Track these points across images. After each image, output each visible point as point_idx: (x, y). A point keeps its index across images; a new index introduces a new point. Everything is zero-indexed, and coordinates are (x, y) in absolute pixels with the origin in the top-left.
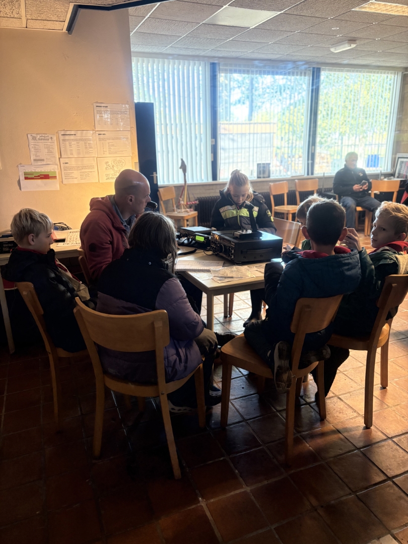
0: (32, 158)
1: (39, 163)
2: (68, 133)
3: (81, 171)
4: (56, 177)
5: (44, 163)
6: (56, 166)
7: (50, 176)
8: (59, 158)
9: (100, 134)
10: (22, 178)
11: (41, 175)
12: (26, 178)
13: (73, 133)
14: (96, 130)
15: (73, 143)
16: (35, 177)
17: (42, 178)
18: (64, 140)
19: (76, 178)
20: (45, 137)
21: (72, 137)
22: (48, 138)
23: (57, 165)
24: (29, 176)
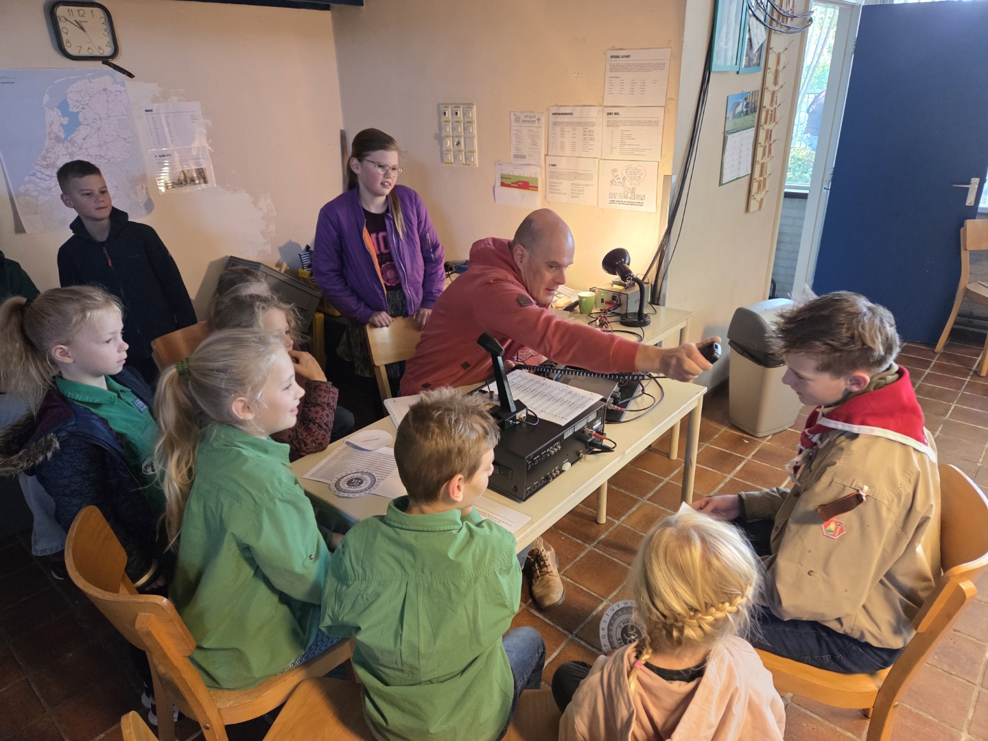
0: (513, 152)
1: (520, 161)
2: (562, 110)
3: (573, 182)
4: (537, 187)
5: (525, 161)
6: (539, 169)
7: (530, 184)
8: (546, 155)
9: (610, 114)
10: (498, 183)
11: (519, 181)
12: (503, 184)
13: (568, 110)
14: (605, 104)
15: (567, 129)
16: (512, 183)
17: (519, 187)
18: (555, 124)
19: (565, 194)
20: (530, 117)
21: (566, 119)
22: (534, 119)
23: (540, 167)
24: (507, 182)
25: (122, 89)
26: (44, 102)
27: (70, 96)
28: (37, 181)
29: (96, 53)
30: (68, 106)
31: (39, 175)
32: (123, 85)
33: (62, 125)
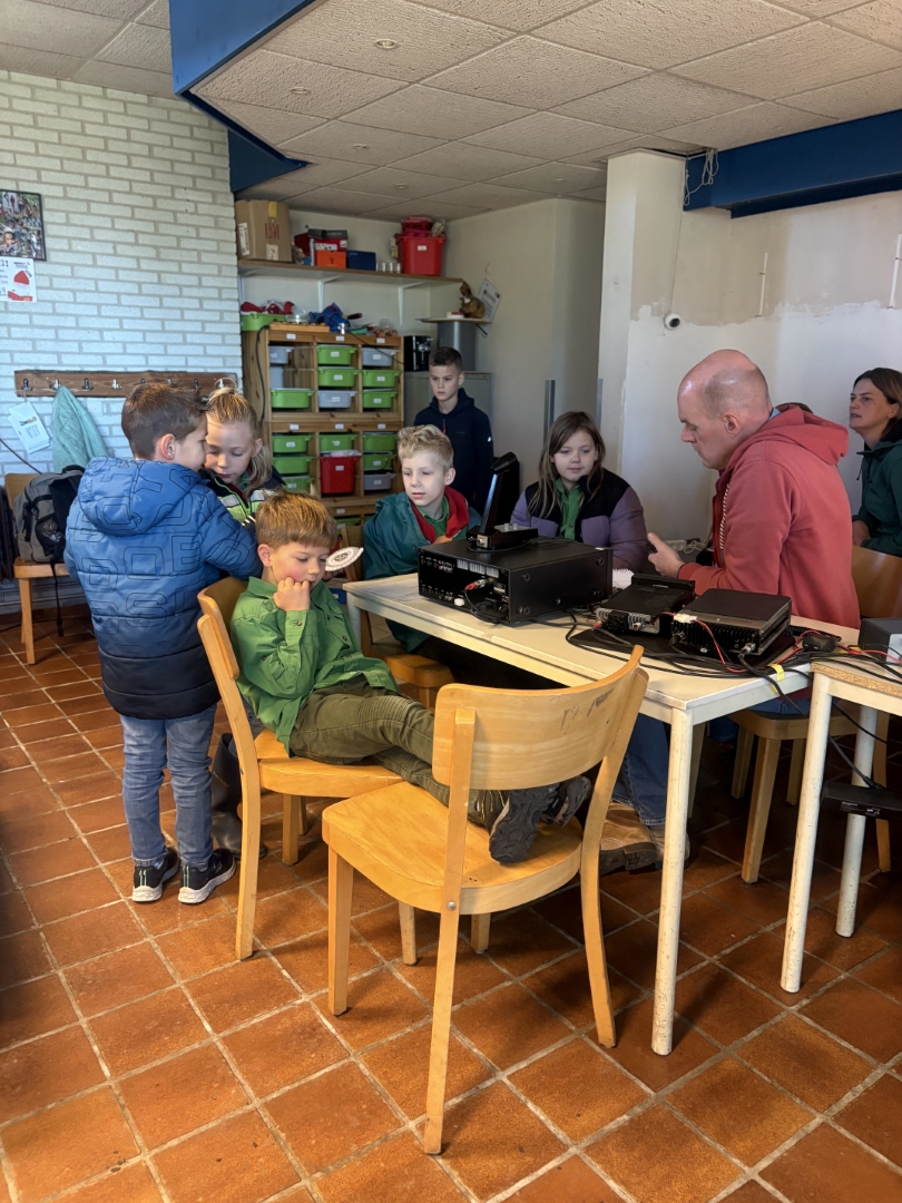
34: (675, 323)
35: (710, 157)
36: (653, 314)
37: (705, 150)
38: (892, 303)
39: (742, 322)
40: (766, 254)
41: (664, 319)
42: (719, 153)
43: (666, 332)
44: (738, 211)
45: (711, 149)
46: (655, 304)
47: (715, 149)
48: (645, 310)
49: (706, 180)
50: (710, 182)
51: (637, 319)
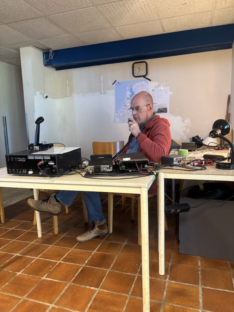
25: (147, 84)
26: (127, 89)
27: (133, 87)
28: (121, 109)
29: (142, 75)
30: (132, 90)
31: (122, 108)
32: (148, 83)
33: (130, 95)
34: (47, 97)
35: (51, 51)
36: (40, 94)
37: (49, 49)
38: (102, 93)
39: (63, 98)
40: (67, 80)
41: (43, 96)
42: (54, 51)
43: (44, 99)
44: (58, 68)
45: (51, 49)
46: (40, 91)
47: (52, 50)
48: (38, 93)
49: (51, 58)
50: (52, 58)
51: (36, 95)
